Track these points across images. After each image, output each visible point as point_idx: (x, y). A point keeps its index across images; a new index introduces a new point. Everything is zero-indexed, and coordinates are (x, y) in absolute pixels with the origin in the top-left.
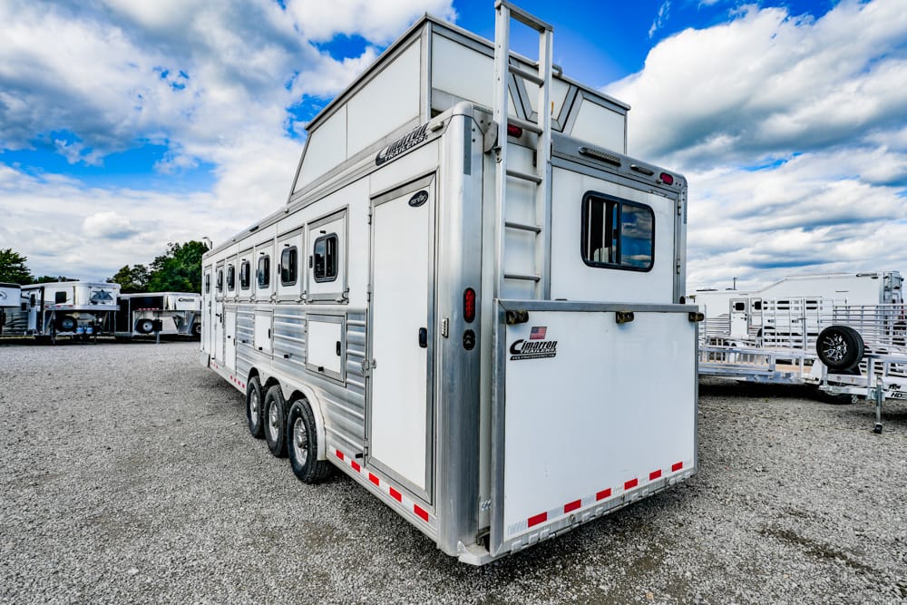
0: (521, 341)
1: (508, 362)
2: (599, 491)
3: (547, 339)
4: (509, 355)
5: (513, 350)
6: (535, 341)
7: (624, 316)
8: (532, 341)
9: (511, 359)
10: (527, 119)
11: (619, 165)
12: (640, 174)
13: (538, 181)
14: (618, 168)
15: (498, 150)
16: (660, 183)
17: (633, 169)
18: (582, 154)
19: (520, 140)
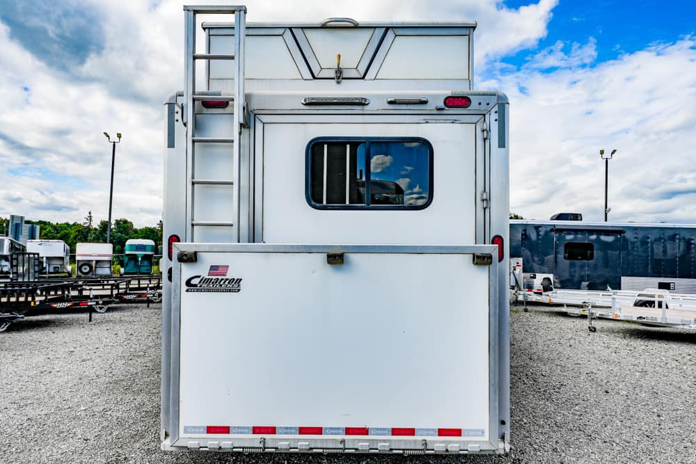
0: (199, 277)
1: (184, 293)
2: (301, 426)
3: (229, 276)
4: (184, 287)
5: (188, 283)
6: (214, 277)
7: (336, 258)
8: (211, 277)
9: (187, 291)
10: (314, 78)
11: (364, 104)
12: (404, 107)
13: (232, 141)
14: (366, 107)
15: (185, 125)
16: (443, 109)
17: (391, 103)
18: (306, 104)
19: (228, 110)
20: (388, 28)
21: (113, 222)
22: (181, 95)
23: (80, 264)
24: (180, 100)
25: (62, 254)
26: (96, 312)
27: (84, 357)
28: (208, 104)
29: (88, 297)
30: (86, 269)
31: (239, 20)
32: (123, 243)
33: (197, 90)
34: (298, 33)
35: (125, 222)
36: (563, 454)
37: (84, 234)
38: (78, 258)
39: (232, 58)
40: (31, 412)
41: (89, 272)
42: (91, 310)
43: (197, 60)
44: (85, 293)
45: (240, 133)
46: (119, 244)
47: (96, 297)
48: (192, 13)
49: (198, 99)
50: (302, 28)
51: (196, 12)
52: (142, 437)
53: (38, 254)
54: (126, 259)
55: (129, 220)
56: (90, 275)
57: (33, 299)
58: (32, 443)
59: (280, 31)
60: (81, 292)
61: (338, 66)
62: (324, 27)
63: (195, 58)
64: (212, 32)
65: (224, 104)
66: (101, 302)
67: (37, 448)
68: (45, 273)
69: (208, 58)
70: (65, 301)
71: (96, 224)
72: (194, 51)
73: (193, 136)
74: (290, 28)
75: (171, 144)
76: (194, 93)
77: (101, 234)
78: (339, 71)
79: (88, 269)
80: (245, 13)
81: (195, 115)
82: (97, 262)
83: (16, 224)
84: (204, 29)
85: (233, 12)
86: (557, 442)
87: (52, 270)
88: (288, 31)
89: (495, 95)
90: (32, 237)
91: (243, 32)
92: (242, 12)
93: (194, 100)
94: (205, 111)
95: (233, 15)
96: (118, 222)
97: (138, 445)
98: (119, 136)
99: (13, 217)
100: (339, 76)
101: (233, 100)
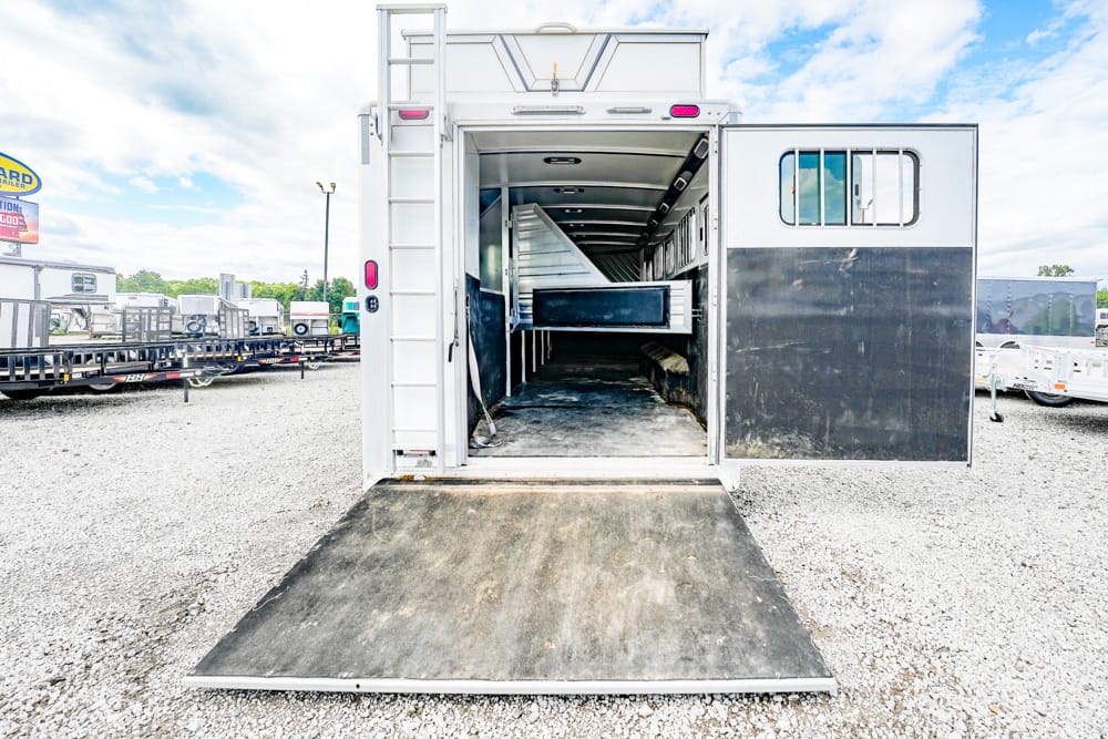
10: (528, 90)
11: (580, 114)
12: (625, 116)
13: (433, 155)
14: (582, 117)
15: (380, 137)
16: (668, 119)
17: (611, 112)
18: (516, 114)
19: (427, 121)
20: (610, 35)
21: (330, 279)
22: (375, 106)
23: (295, 324)
24: (374, 111)
25: (277, 314)
26: (308, 368)
27: (294, 412)
28: (405, 115)
29: (300, 353)
30: (301, 329)
31: (438, 22)
32: (339, 303)
33: (393, 99)
34: (510, 40)
35: (344, 281)
36: (798, 496)
37: (299, 295)
38: (292, 318)
39: (432, 62)
40: (232, 461)
41: (303, 332)
42: (303, 368)
43: (392, 66)
44: (297, 350)
45: (442, 146)
46: (336, 303)
47: (308, 353)
48: (385, 12)
49: (394, 110)
50: (514, 35)
51: (390, 12)
52: (348, 482)
53: (247, 311)
54: (344, 319)
55: (348, 280)
56: (306, 335)
57: (240, 355)
58: (232, 488)
59: (490, 39)
60: (292, 348)
61: (554, 75)
62: (538, 34)
63: (390, 63)
64: (414, 40)
65: (422, 115)
66: (313, 358)
67: (237, 493)
68: (258, 334)
69: (410, 63)
70: (274, 357)
71: (312, 284)
72: (389, 55)
73: (389, 149)
74: (500, 35)
75: (366, 160)
76: (389, 101)
77: (319, 293)
78: (555, 82)
79: (303, 329)
80: (445, 12)
81: (392, 127)
82: (314, 321)
83: (227, 283)
84: (404, 37)
85: (432, 11)
86: (793, 485)
87: (266, 331)
88: (498, 38)
89: (726, 104)
90: (244, 295)
91: (444, 39)
92: (442, 11)
93: (389, 110)
94: (404, 122)
95: (432, 16)
96: (336, 281)
97: (343, 491)
98: (334, 186)
99: (223, 275)
100: (555, 87)
101: (433, 109)
